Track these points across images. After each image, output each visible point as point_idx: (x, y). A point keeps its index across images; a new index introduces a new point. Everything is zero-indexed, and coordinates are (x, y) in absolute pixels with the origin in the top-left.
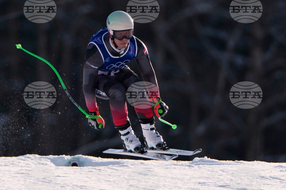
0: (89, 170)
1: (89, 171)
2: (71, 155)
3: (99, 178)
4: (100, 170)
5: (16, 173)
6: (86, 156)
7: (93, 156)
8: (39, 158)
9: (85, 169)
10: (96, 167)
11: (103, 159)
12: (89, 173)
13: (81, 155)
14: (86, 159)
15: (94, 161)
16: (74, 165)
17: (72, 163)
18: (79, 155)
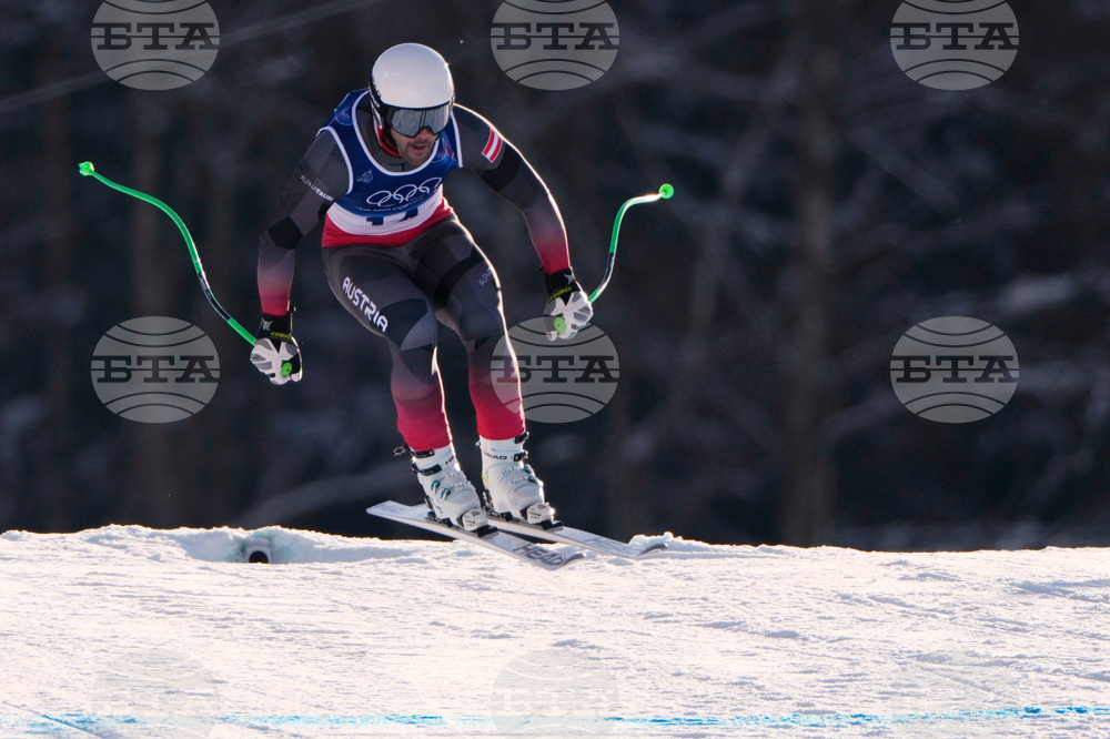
0: (304, 575)
1: (305, 579)
2: (247, 528)
3: (335, 599)
4: (339, 573)
5: (76, 582)
6: (294, 531)
7: (317, 531)
8: (147, 537)
9: (293, 570)
10: (326, 565)
11: (346, 539)
12: (303, 582)
13: (279, 527)
14: (296, 538)
15: (320, 546)
16: (258, 557)
17: (250, 551)
18: (274, 527)
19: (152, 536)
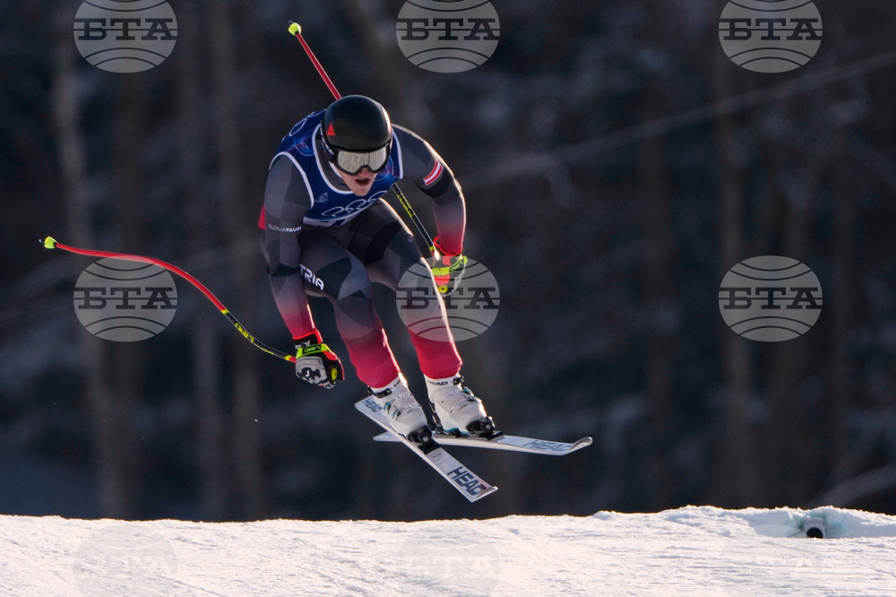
0: (852, 548)
1: (853, 551)
2: (804, 508)
3: (879, 568)
4: (883, 546)
5: (657, 555)
6: (845, 511)
7: (864, 511)
8: (719, 516)
9: (843, 544)
10: (871, 539)
11: (889, 516)
12: (851, 554)
13: (832, 507)
14: (846, 516)
15: (867, 523)
16: (814, 533)
17: (807, 528)
18: (827, 507)
19: (723, 515)
